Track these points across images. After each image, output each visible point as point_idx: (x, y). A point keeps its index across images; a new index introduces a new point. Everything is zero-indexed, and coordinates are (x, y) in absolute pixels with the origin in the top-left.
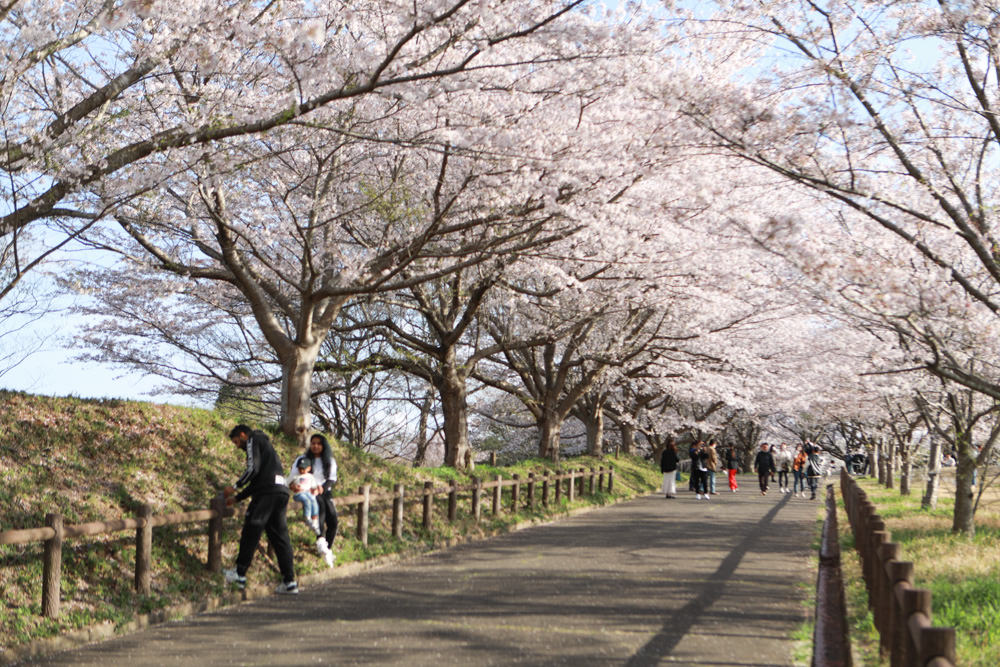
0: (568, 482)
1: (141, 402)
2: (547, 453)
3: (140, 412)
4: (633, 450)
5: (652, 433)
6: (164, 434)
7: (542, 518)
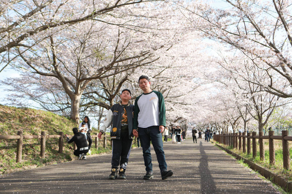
1: (33, 109)
3: (33, 111)
6: (41, 117)
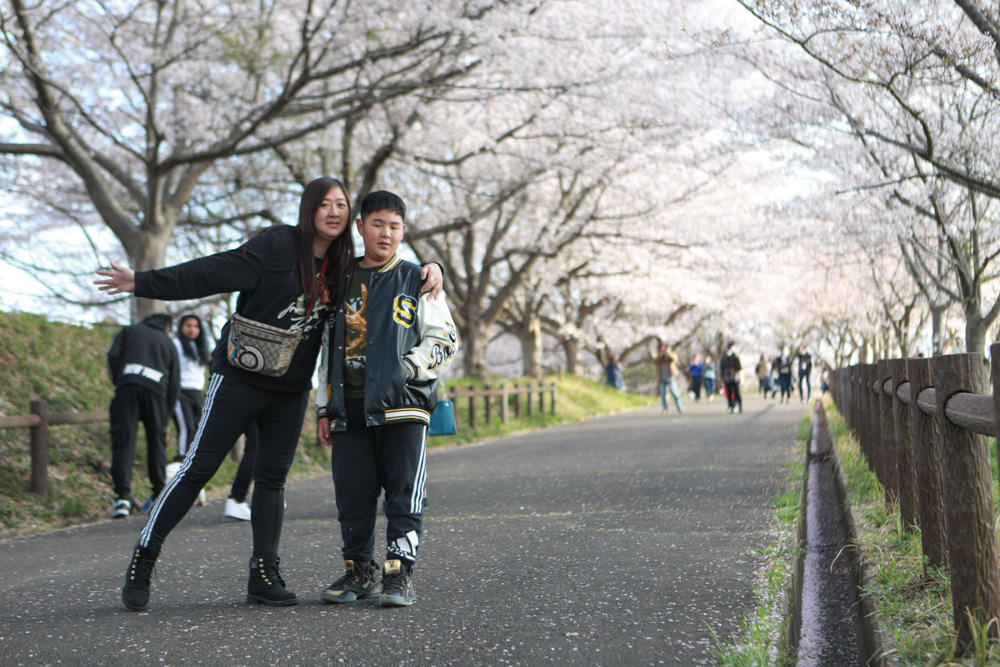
0: (500, 401)
2: (474, 371)
4: (579, 370)
5: (601, 346)
7: (469, 441)
